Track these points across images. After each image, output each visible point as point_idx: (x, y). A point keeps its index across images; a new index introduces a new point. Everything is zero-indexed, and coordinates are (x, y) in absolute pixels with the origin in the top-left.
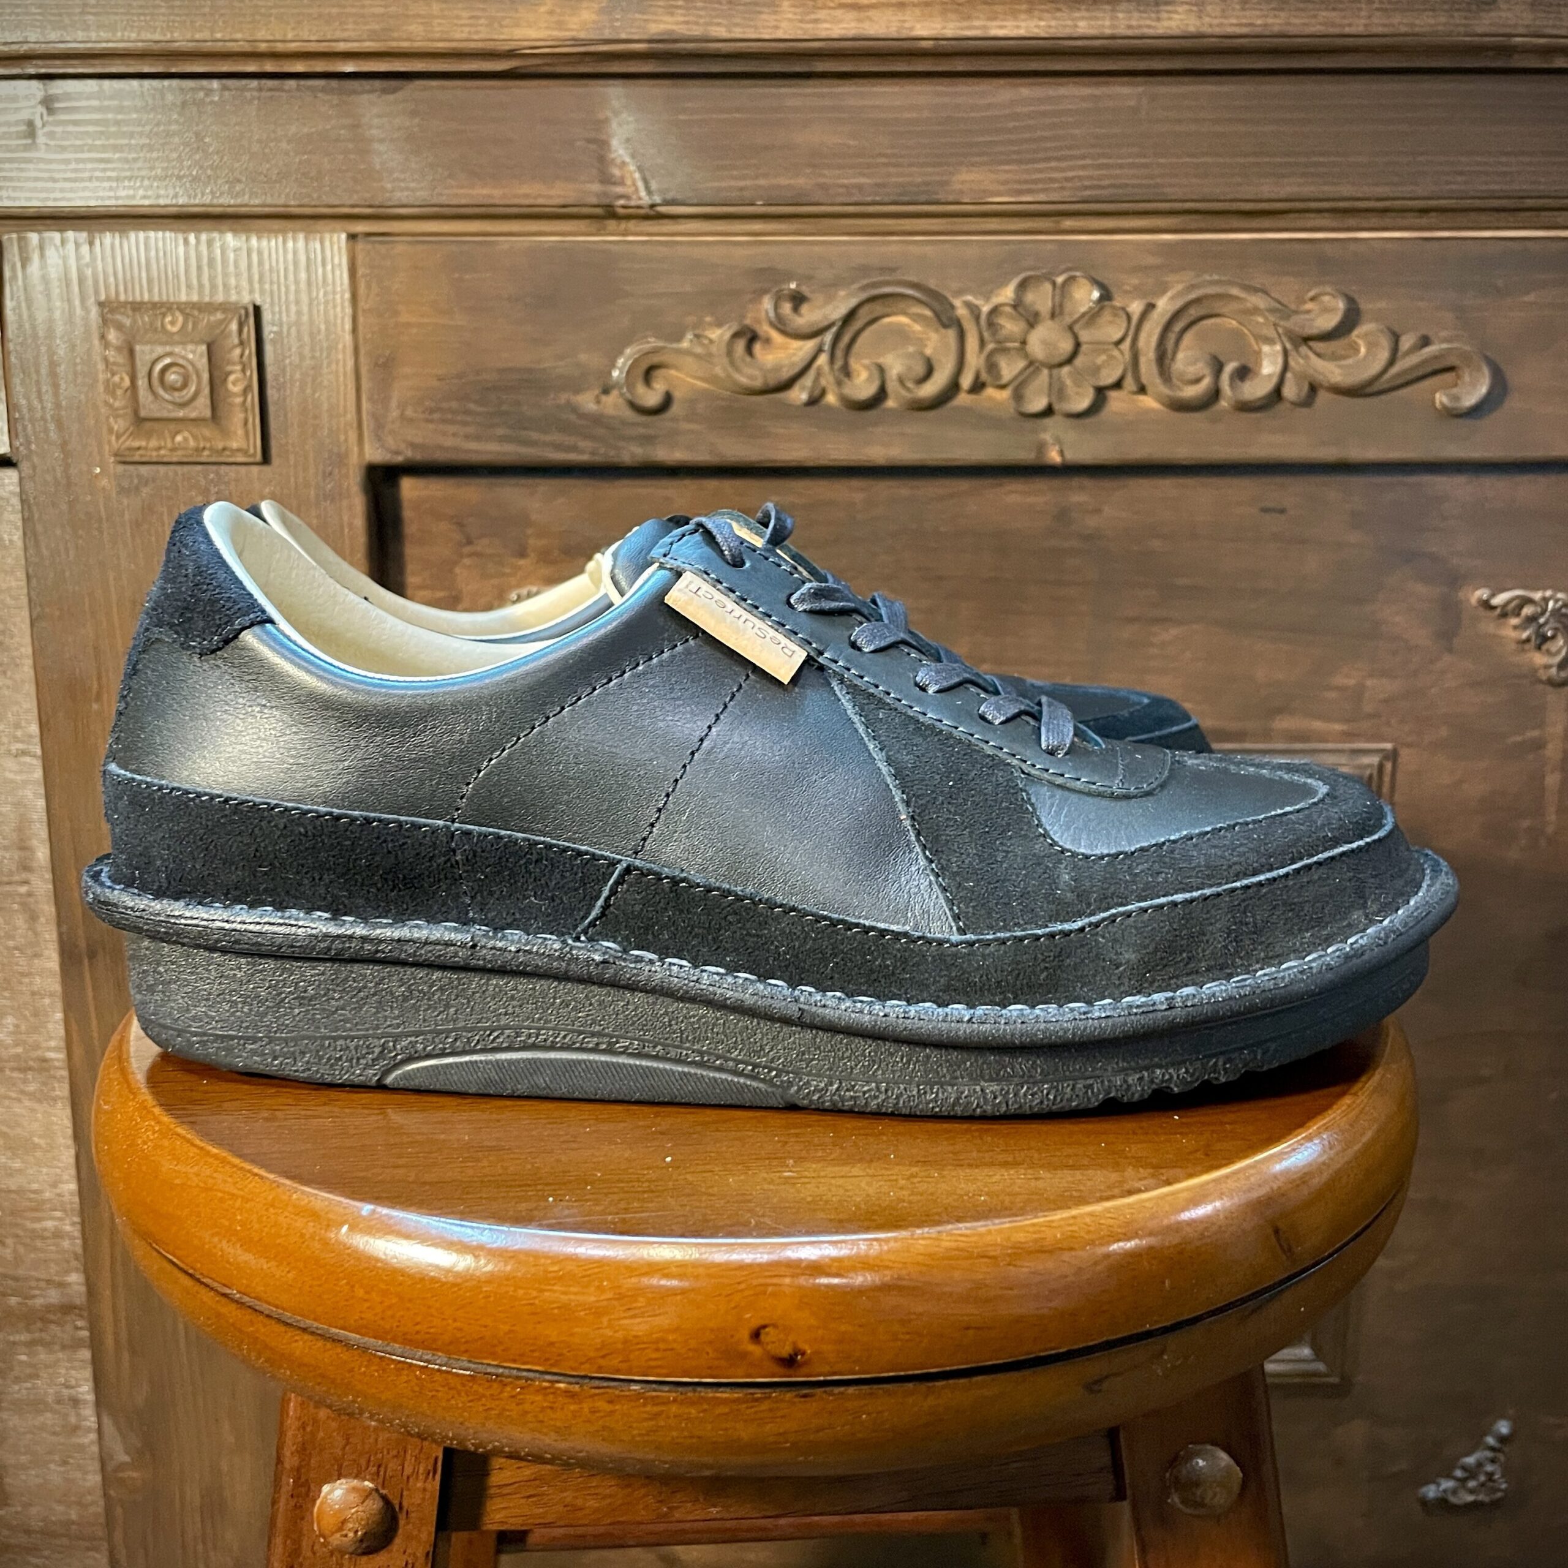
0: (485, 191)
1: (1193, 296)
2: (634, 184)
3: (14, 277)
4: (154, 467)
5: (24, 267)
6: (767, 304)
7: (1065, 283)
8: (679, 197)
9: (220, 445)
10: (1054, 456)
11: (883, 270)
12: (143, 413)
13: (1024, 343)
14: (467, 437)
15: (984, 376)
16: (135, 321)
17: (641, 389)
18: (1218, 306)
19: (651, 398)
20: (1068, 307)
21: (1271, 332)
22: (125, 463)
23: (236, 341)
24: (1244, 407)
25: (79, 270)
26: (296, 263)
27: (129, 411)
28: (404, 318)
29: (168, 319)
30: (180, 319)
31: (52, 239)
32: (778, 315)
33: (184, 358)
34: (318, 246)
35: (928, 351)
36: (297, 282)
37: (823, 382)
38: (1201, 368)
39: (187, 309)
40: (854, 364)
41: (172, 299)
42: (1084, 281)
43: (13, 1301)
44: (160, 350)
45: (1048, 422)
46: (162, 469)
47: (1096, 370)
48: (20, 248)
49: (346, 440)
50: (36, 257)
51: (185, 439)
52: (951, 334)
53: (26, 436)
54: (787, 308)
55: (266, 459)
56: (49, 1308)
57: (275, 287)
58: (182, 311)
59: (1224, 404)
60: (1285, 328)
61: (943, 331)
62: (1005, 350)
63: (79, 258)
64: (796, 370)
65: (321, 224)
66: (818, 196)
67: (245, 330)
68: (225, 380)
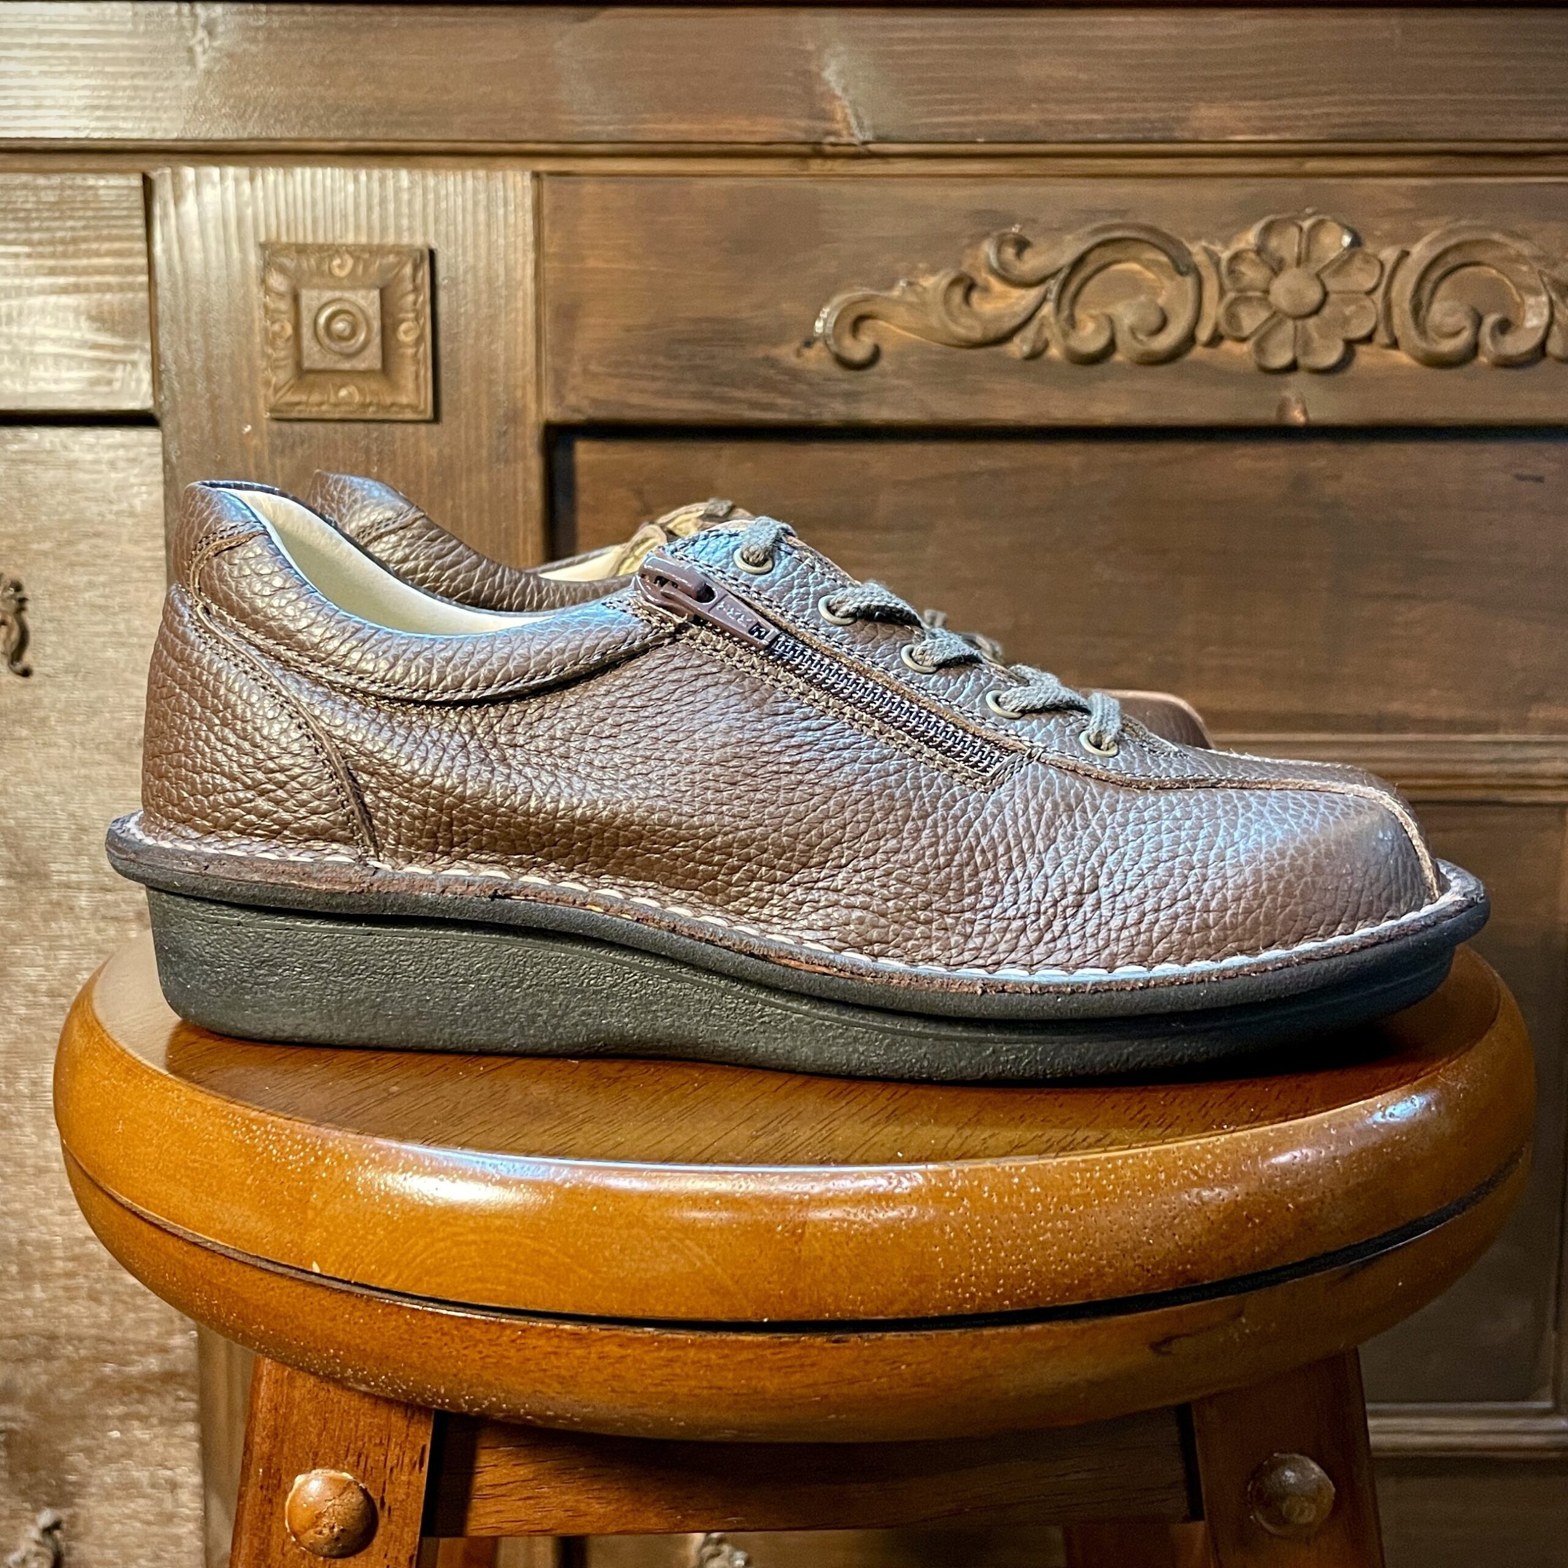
0: (684, 127)
1: (1453, 241)
2: (845, 120)
3: (165, 216)
4: (311, 426)
5: (176, 204)
6: (988, 249)
7: (1316, 227)
8: (894, 134)
9: (388, 400)
10: (1297, 416)
11: (1113, 213)
12: (307, 364)
13: (1267, 292)
14: (656, 393)
15: (1224, 328)
16: (299, 265)
17: (848, 341)
18: (1478, 255)
19: (858, 350)
20: (1314, 255)
21: (1533, 281)
22: (278, 420)
23: (410, 287)
24: (1507, 363)
25: (238, 207)
26: (476, 204)
27: (290, 362)
28: (591, 263)
29: (337, 262)
30: (350, 262)
31: (208, 175)
32: (999, 260)
33: (354, 304)
34: (500, 186)
35: (1160, 301)
36: (476, 223)
37: (1047, 334)
38: (1461, 319)
39: (356, 252)
40: (1080, 314)
41: (339, 241)
42: (1334, 225)
43: (108, 1369)
44: (328, 295)
45: (1291, 378)
46: (320, 427)
47: (1346, 321)
48: (174, 184)
49: (524, 395)
50: (190, 196)
51: (350, 394)
52: (1189, 281)
53: (172, 390)
54: (1009, 252)
55: (436, 418)
56: (149, 1377)
57: (451, 228)
58: (350, 253)
59: (1483, 359)
60: (1549, 276)
61: (1179, 278)
62: (1249, 299)
63: (238, 194)
64: (1018, 321)
65: (501, 161)
66: (1043, 132)
67: (420, 274)
68: (395, 330)
